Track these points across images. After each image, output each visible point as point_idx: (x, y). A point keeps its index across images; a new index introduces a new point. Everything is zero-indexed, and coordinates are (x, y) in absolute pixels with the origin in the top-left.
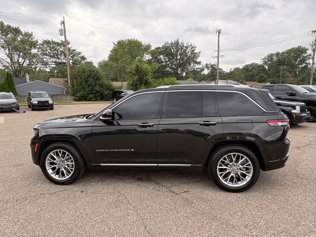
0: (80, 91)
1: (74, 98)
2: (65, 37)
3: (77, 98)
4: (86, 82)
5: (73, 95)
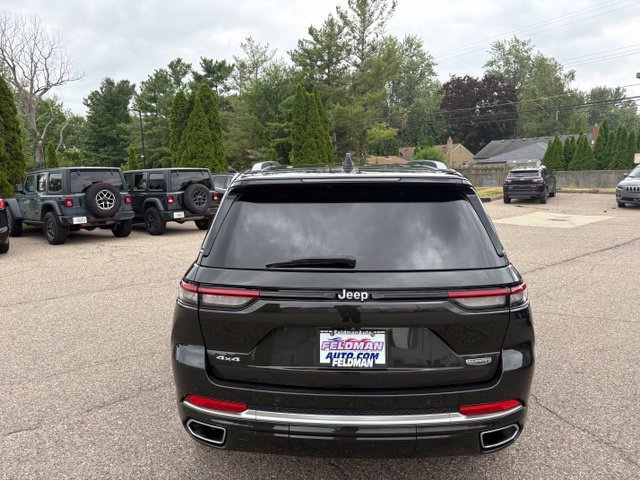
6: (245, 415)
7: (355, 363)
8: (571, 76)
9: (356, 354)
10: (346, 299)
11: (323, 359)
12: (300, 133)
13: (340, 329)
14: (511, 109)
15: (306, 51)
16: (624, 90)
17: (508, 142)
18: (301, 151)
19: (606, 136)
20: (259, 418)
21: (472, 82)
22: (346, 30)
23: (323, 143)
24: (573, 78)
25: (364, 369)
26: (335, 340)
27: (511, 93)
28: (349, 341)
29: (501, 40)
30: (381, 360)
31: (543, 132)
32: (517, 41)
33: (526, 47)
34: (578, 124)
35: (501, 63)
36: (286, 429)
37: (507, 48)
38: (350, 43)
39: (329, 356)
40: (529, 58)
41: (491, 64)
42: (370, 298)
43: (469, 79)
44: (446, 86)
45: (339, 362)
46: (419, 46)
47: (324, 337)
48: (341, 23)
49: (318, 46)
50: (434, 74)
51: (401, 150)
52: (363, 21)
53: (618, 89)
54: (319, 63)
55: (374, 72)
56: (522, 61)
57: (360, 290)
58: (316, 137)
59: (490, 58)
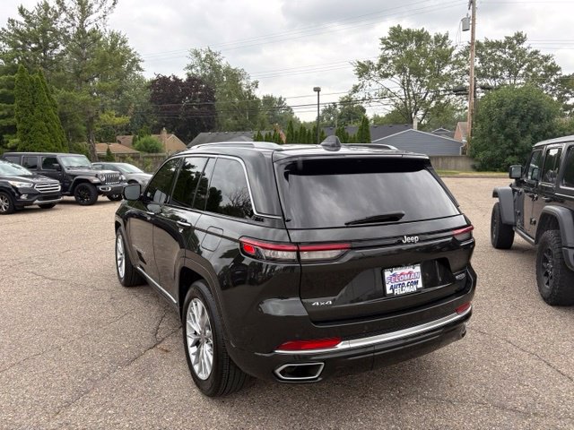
0: (487, 148)
1: (472, 163)
2: (473, 33)
3: (477, 164)
4: (504, 128)
5: (472, 157)
6: (341, 346)
7: (407, 290)
8: (256, 84)
9: (406, 283)
10: (407, 243)
11: (389, 291)
12: (26, 116)
13: (396, 266)
14: (211, 107)
15: (17, 31)
16: (285, 99)
17: (214, 134)
18: (29, 134)
19: (292, 133)
20: (352, 345)
21: (177, 81)
22: (63, 16)
23: (55, 126)
24: (257, 87)
25: (412, 293)
26: (394, 275)
27: (209, 95)
28: (401, 274)
29: (198, 49)
30: (420, 285)
31: (240, 127)
32: (210, 51)
33: (217, 58)
34: (262, 122)
35: (199, 68)
36: (372, 349)
37: (203, 56)
38: (68, 30)
39: (392, 288)
40: (220, 67)
41: (191, 67)
42: (419, 241)
43: (174, 78)
44: (153, 82)
45: (398, 291)
46: (124, 42)
47: (387, 274)
48: (57, 8)
49: (32, 28)
50: (140, 69)
51: (118, 138)
52: (82, 11)
53: (280, 99)
54: (33, 45)
55: (99, 61)
56: (215, 68)
57: (414, 235)
58: (47, 121)
59: (190, 62)
